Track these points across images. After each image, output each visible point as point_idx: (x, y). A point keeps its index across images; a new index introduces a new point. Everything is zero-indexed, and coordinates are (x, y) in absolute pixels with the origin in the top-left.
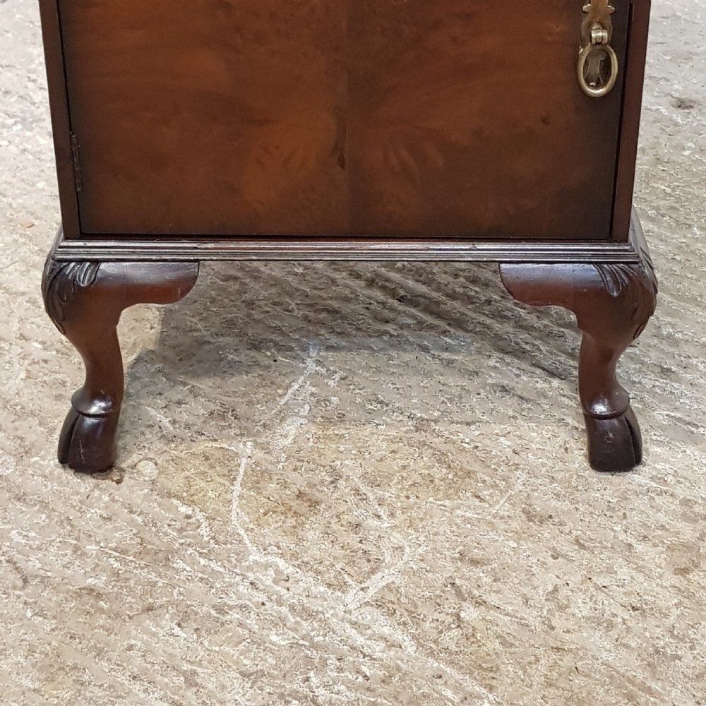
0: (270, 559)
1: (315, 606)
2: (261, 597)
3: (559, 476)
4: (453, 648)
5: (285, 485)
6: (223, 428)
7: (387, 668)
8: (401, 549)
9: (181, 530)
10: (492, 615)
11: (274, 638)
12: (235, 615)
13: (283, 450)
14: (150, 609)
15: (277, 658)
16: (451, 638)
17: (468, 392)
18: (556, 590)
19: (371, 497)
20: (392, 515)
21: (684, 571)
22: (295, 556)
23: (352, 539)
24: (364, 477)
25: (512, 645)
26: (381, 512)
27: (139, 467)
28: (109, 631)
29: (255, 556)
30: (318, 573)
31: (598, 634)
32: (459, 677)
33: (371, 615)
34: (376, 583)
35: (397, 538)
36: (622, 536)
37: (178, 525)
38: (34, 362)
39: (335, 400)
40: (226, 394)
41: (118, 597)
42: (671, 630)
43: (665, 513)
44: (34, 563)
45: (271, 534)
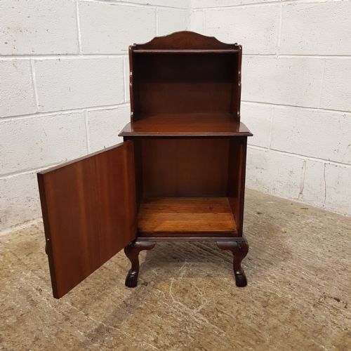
0: (178, 302)
1: (187, 312)
2: (176, 310)
4: (217, 322)
5: (180, 287)
6: (168, 275)
7: (203, 326)
8: (205, 301)
9: (159, 296)
10: (224, 315)
11: (178, 319)
12: (170, 314)
14: (152, 312)
15: (179, 323)
16: (216, 320)
17: (218, 268)
18: (238, 310)
19: (199, 290)
20: (203, 294)
21: (265, 307)
22: (183, 302)
23: (195, 298)
24: (197, 285)
25: (229, 322)
26: (201, 293)
27: (151, 282)
28: (144, 316)
29: (175, 302)
30: (188, 305)
31: (247, 320)
32: (218, 329)
33: (198, 315)
34: (200, 308)
35: (204, 299)
36: (252, 299)
41: (146, 309)
42: (263, 319)
43: (260, 294)
44: (129, 302)
45: (178, 297)
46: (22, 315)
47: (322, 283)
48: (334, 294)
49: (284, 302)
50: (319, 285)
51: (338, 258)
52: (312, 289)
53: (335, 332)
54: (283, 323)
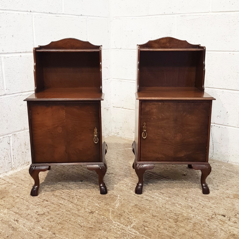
0: (116, 223)
1: (124, 228)
2: (116, 228)
3: (156, 211)
4: (144, 233)
5: (117, 213)
6: (107, 206)
7: (135, 236)
8: (135, 221)
9: (103, 220)
10: (149, 229)
11: (118, 233)
12: (112, 230)
13: (116, 209)
14: (100, 230)
15: (119, 235)
16: (144, 232)
17: (142, 200)
18: (158, 225)
19: (130, 214)
20: (133, 216)
21: (176, 222)
22: (120, 222)
23: (128, 220)
24: (128, 212)
25: (153, 232)
26: (132, 216)
27: (96, 211)
28: (94, 232)
29: (114, 222)
30: (123, 224)
31: (165, 231)
32: (146, 237)
33: (132, 229)
34: (132, 225)
35: (134, 219)
36: (167, 218)
37: (102, 219)
38: (78, 199)
39: (123, 202)
40: (107, 202)
41: (95, 228)
42: (175, 230)
43: (172, 215)
44: (82, 224)
45: (116, 219)
46: (8, 237)
47: (213, 206)
48: (222, 212)
49: (188, 219)
50: (211, 207)
51: (223, 190)
52: (206, 210)
53: (222, 234)
54: (189, 231)
